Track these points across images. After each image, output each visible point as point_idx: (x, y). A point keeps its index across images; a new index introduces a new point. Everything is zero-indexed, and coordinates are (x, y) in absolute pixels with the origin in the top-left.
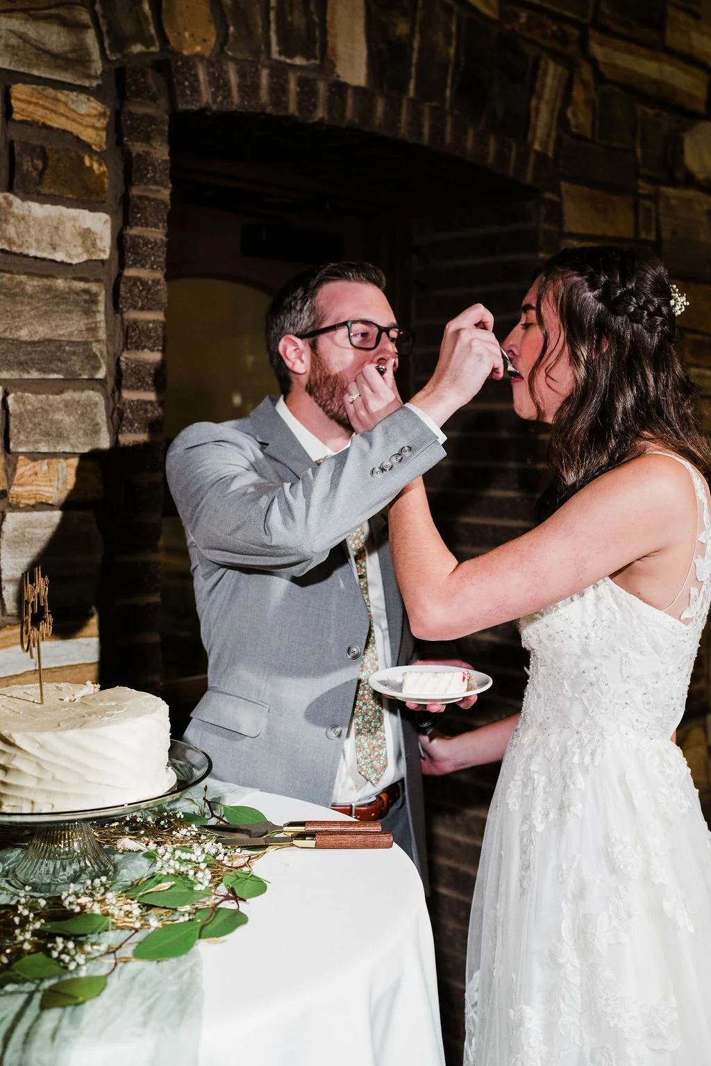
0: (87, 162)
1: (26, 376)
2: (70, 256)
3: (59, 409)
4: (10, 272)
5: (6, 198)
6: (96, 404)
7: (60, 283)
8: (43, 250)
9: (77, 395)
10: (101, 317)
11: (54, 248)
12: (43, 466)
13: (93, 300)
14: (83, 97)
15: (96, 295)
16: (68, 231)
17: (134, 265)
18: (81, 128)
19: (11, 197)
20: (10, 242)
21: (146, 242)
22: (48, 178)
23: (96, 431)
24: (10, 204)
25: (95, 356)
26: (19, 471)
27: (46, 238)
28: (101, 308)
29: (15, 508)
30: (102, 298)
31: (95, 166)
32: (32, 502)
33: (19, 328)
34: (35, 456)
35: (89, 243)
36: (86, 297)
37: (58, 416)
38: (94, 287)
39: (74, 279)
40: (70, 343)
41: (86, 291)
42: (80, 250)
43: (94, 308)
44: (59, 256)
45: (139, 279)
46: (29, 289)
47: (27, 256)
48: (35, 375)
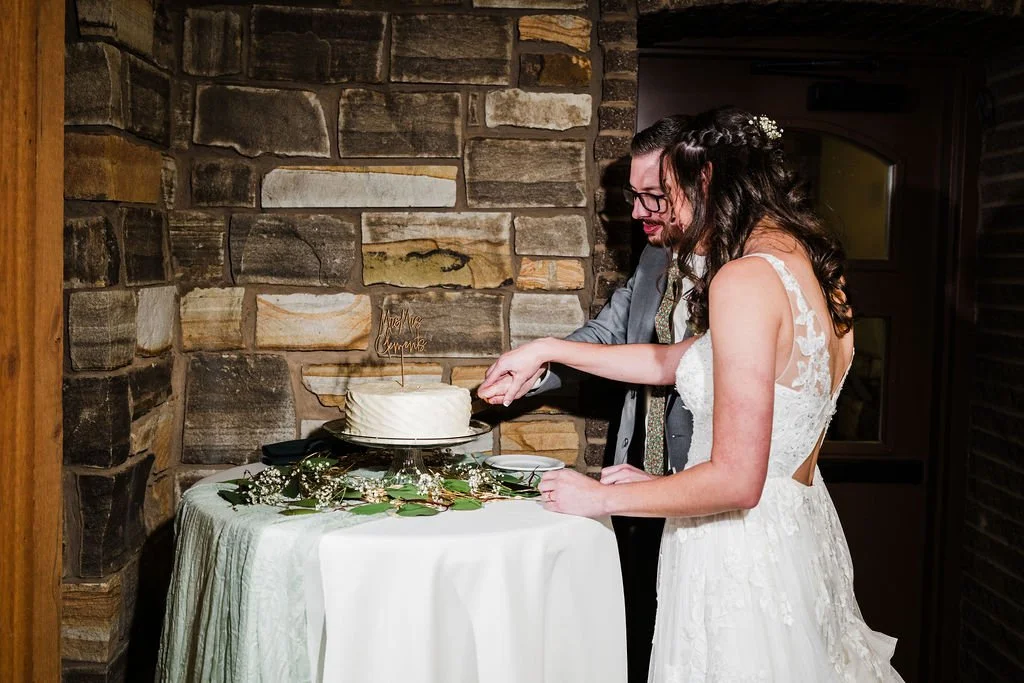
0: (574, 60)
1: (528, 206)
2: (558, 125)
3: (551, 227)
4: (518, 139)
5: (514, 92)
6: (579, 224)
7: (553, 144)
8: (539, 123)
9: (564, 218)
10: (582, 165)
11: (547, 121)
12: (539, 264)
13: (577, 153)
14: (571, 17)
15: (579, 150)
16: (558, 109)
17: (607, 128)
18: (569, 38)
19: (518, 90)
20: (516, 120)
21: (617, 111)
22: (544, 75)
23: (578, 241)
24: (517, 95)
25: (578, 191)
26: (523, 267)
27: (542, 114)
28: (583, 158)
29: (521, 290)
30: (583, 152)
31: (581, 62)
32: (532, 287)
33: (522, 175)
34: (534, 258)
35: (574, 115)
36: (573, 152)
37: (550, 232)
38: (578, 145)
39: (563, 140)
40: (557, 183)
41: (571, 148)
42: (566, 121)
43: (578, 159)
44: (551, 126)
45: (611, 137)
46: (531, 149)
47: (528, 128)
48: (534, 205)
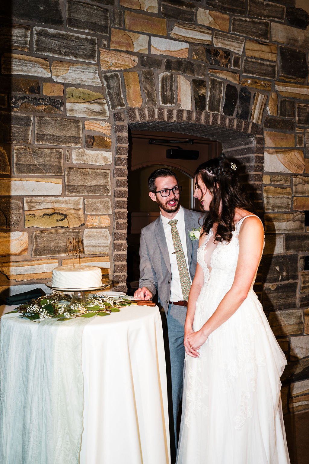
0: (105, 139)
1: (90, 195)
2: (100, 164)
3: (98, 203)
4: (85, 168)
5: (84, 150)
6: (108, 202)
7: (98, 171)
8: (93, 163)
9: (103, 200)
10: (109, 179)
11: (96, 162)
12: (94, 217)
13: (107, 174)
14: (104, 122)
15: (108, 173)
16: (100, 158)
17: (118, 165)
18: (103, 130)
19: (85, 149)
20: (85, 161)
21: (122, 159)
22: (94, 144)
23: (108, 208)
24: (84, 151)
25: (108, 189)
26: (88, 219)
27: (94, 159)
28: (109, 177)
29: (87, 228)
30: (109, 174)
31: (108, 139)
32: (92, 227)
33: (87, 183)
34: (92, 215)
35: (106, 160)
36: (106, 174)
37: (98, 205)
38: (108, 171)
39: (102, 169)
40: (100, 186)
41: (105, 172)
42: (103, 162)
43: (107, 177)
44: (98, 164)
45: (120, 169)
46: (90, 173)
47: (89, 164)
48: (92, 194)
